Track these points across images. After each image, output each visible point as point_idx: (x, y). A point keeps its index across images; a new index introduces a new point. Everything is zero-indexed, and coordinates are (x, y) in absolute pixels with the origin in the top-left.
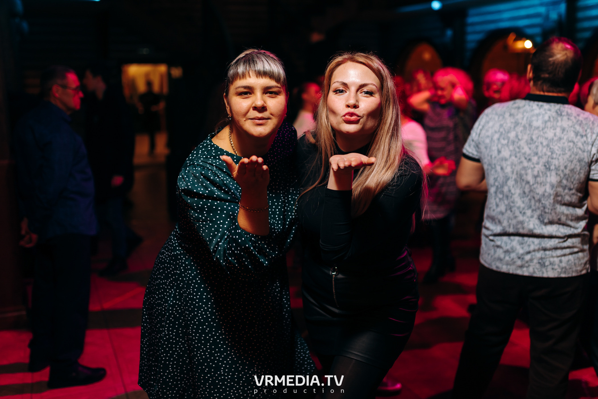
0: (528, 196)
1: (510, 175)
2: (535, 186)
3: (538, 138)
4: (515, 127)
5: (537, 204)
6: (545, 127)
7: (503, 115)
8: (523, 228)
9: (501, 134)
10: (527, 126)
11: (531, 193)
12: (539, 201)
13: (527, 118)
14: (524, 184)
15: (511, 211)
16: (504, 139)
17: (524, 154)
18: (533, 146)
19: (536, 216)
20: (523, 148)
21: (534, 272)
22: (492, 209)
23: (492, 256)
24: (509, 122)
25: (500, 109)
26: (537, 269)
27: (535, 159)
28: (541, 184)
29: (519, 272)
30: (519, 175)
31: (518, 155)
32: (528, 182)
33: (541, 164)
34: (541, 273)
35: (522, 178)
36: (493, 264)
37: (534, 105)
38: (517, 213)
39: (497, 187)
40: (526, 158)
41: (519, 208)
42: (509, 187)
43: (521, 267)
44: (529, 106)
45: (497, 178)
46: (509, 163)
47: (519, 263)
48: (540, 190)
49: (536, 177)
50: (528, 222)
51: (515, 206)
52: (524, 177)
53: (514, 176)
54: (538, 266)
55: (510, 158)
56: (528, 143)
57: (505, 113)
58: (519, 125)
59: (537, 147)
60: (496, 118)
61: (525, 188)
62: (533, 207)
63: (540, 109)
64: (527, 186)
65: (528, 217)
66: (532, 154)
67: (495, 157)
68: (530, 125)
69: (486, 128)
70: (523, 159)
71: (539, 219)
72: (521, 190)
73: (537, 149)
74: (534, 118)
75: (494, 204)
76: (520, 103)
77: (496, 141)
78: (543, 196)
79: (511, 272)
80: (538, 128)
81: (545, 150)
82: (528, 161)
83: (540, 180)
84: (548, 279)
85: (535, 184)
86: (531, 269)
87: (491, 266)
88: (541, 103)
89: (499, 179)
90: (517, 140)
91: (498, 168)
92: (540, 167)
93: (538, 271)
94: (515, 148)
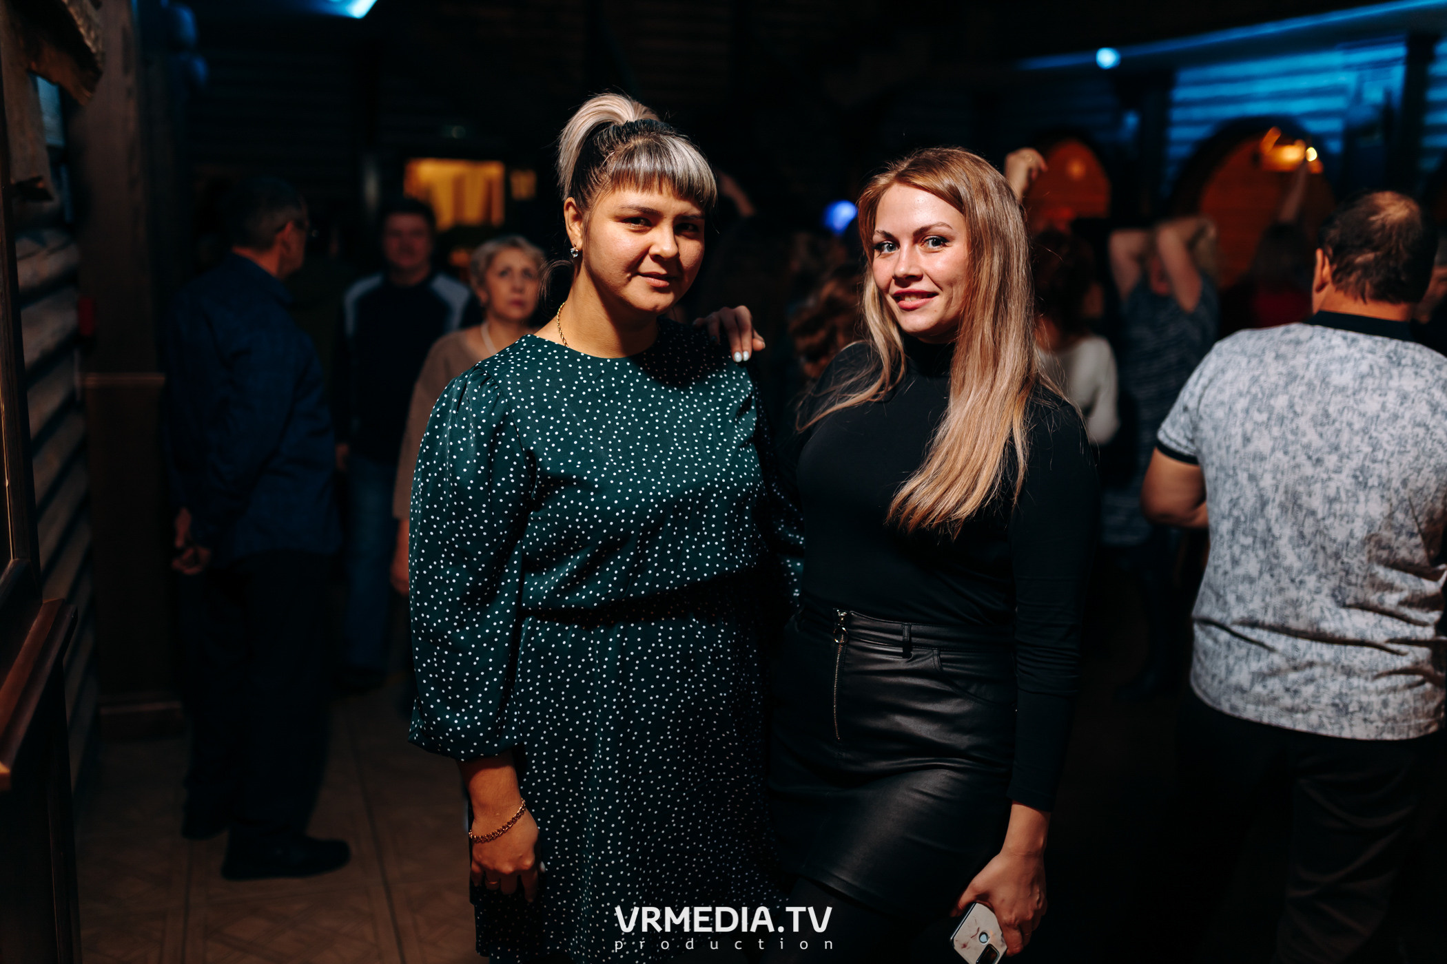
0: (1310, 543)
1: (1269, 494)
2: (1328, 522)
3: (1341, 412)
4: (1287, 385)
5: (1331, 563)
6: (1360, 390)
7: (1259, 356)
8: (1297, 617)
9: (1254, 398)
10: (1317, 383)
11: (1318, 537)
12: (1337, 556)
13: (1318, 365)
14: (1301, 515)
15: (1272, 576)
16: (1259, 411)
17: (1307, 447)
18: (1329, 431)
19: (1326, 590)
20: (1304, 435)
21: (1321, 725)
22: (1220, 571)
23: (1221, 682)
24: (1273, 372)
25: (1252, 341)
26: (1329, 718)
27: (1331, 460)
28: (1342, 517)
29: (1285, 722)
30: (1289, 495)
31: (1291, 449)
32: (1313, 513)
33: (1347, 471)
34: (1336, 727)
35: (1299, 502)
36: (1223, 700)
37: (1337, 338)
38: (1285, 582)
39: (1237, 520)
40: (1310, 458)
41: (1288, 570)
42: (1268, 521)
43: (1292, 710)
44: (1323, 338)
45: (1238, 499)
46: (1268, 466)
47: (1287, 701)
48: (1339, 533)
49: (1331, 501)
50: (1308, 604)
51: (1279, 565)
52: (1304, 499)
53: (1280, 497)
54: (1330, 711)
55: (1270, 456)
56: (1315, 423)
57: (1263, 352)
58: (1297, 382)
59: (1338, 432)
60: (1244, 361)
61: (1303, 525)
62: (1321, 570)
63: (1349, 346)
64: (1310, 521)
65: (1310, 591)
66: (1326, 449)
67: (1236, 452)
68: (1325, 381)
69: (1218, 383)
70: (1302, 458)
71: (1334, 596)
72: (1295, 528)
73: (1337, 436)
74: (1334, 367)
75: (1228, 558)
76: (1299, 331)
77: (1241, 415)
78: (1345, 546)
79: (1265, 720)
80: (1343, 389)
81: (1357, 440)
82: (1314, 462)
83: (1341, 509)
84: (1353, 742)
85: (1329, 517)
86: (1313, 718)
87: (1220, 704)
88: (1351, 335)
89: (1242, 501)
90: (1291, 415)
91: (1243, 477)
92: (1344, 480)
93: (1331, 724)
94: (1284, 433)
